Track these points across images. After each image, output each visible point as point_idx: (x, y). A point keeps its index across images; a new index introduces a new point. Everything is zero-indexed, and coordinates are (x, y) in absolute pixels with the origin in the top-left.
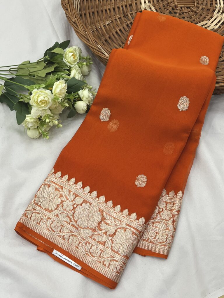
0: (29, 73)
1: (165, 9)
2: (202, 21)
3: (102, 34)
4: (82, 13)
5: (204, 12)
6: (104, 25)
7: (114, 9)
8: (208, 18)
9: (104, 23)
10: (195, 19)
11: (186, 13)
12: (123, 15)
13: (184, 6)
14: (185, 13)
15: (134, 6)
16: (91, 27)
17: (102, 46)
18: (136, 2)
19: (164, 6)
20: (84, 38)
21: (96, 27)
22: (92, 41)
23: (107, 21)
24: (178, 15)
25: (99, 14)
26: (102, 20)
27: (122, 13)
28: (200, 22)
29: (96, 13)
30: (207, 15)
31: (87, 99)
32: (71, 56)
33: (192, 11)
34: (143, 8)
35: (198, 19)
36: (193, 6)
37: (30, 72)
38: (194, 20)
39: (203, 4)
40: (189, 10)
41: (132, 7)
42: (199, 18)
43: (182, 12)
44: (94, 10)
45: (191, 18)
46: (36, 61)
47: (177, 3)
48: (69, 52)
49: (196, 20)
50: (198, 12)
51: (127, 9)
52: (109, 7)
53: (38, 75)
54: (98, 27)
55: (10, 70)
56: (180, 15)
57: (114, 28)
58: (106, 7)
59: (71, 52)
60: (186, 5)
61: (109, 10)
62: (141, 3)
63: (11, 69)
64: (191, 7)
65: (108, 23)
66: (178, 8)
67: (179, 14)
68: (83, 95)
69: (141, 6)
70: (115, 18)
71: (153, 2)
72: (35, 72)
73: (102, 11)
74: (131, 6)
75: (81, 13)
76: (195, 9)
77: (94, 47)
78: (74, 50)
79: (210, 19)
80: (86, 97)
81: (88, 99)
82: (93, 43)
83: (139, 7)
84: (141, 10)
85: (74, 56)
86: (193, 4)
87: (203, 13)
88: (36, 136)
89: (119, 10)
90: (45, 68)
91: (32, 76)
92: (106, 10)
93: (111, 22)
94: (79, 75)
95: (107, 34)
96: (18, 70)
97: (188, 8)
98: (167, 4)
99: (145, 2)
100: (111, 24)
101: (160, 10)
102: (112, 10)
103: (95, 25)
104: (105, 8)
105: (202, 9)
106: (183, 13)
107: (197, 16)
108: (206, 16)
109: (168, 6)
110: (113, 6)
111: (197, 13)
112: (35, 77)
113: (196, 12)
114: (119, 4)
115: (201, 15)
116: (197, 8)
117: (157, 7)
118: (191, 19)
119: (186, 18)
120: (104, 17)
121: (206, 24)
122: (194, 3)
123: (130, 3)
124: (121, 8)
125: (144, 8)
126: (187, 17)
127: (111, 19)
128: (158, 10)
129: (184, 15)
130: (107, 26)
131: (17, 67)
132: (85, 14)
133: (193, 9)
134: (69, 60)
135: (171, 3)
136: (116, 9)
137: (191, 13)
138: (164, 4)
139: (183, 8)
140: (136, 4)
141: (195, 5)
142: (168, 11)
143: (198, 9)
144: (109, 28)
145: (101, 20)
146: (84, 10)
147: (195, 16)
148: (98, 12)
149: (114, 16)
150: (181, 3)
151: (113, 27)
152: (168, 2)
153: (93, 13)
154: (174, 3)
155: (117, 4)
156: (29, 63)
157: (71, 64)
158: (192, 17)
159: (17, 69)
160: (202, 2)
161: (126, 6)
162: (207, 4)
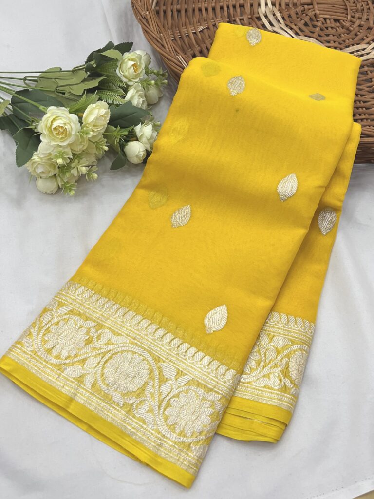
0: (56, 88)
1: (298, 18)
2: (358, 44)
3: (189, 44)
4: (160, 8)
5: (361, 31)
6: (194, 31)
7: (214, 9)
8: (367, 40)
9: (195, 29)
10: (347, 39)
11: (332, 28)
12: (228, 20)
13: (330, 18)
14: (330, 29)
15: (248, 8)
16: (172, 33)
17: (184, 58)
18: (252, 2)
19: (297, 13)
20: (157, 42)
21: (179, 33)
22: (169, 49)
23: (200, 25)
24: (318, 29)
25: (188, 13)
26: (192, 23)
27: (227, 17)
28: (353, 45)
29: (183, 12)
30: (366, 36)
31: (148, 140)
32: (131, 67)
33: (343, 27)
34: (262, 12)
35: (351, 40)
36: (346, 19)
37: (59, 85)
38: (344, 41)
39: (361, 19)
40: (338, 24)
41: (245, 10)
42: (353, 39)
43: (326, 25)
44: (181, 7)
45: (339, 36)
46: (71, 69)
47: (319, 10)
48: (129, 60)
49: (347, 41)
50: (352, 29)
51: (236, 12)
52: (206, 5)
53: (70, 92)
54: (183, 34)
55: (25, 79)
56: (322, 30)
57: (210, 38)
58: (201, 4)
59: (132, 60)
60: (333, 17)
61: (206, 9)
62: (259, 5)
63: (27, 78)
64: (342, 21)
65: (201, 28)
66: (319, 20)
67: (321, 28)
68: (142, 133)
69: (259, 9)
70: (214, 23)
71: (280, 5)
72: (66, 87)
73: (194, 10)
74: (242, 9)
75: (158, 8)
76: (347, 24)
77: (171, 58)
78: (137, 57)
79: (371, 42)
80: (146, 137)
81: (150, 141)
82: (171, 52)
83: (255, 10)
84: (258, 15)
85: (136, 67)
86: (345, 17)
87: (360, 33)
88: (52, 189)
89: (222, 12)
90: (84, 80)
91: (61, 93)
92: (200, 10)
93: (207, 28)
94: (139, 99)
95: (197, 46)
96: (39, 81)
97: (336, 21)
98: (302, 11)
99: (266, 4)
100: (206, 30)
101: (291, 18)
102: (210, 10)
103: (179, 30)
104: (200, 6)
105: (360, 26)
106: (327, 28)
107: (350, 36)
108: (365, 38)
109: (303, 14)
110: (213, 5)
111: (350, 31)
112: (66, 96)
113: (348, 29)
114: (223, 2)
115: (356, 35)
116: (351, 23)
117: (286, 14)
118: (339, 38)
119: (331, 35)
120: (196, 20)
121: (364, 50)
122: (348, 15)
123: (242, 2)
124: (225, 8)
125: (264, 12)
126: (333, 35)
127: (207, 23)
128: (286, 18)
129: (327, 31)
130: (198, 33)
131: (38, 75)
132: (165, 12)
133: (343, 23)
134: (126, 73)
135: (309, 10)
136: (218, 10)
137: (340, 30)
138: (297, 10)
139: (328, 20)
140: (252, 5)
141: (347, 19)
142: (303, 22)
143: (353, 25)
144: (201, 37)
145: (190, 24)
146: (164, 5)
147: (346, 34)
148: (186, 11)
149: (213, 19)
150: (325, 12)
151: (209, 35)
152: (304, 8)
153: (179, 11)
154: (314, 11)
155: (220, 2)
156: (59, 70)
157: (130, 81)
158: (341, 36)
159: (36, 79)
160: (361, 16)
161: (234, 7)
162: (368, 19)
